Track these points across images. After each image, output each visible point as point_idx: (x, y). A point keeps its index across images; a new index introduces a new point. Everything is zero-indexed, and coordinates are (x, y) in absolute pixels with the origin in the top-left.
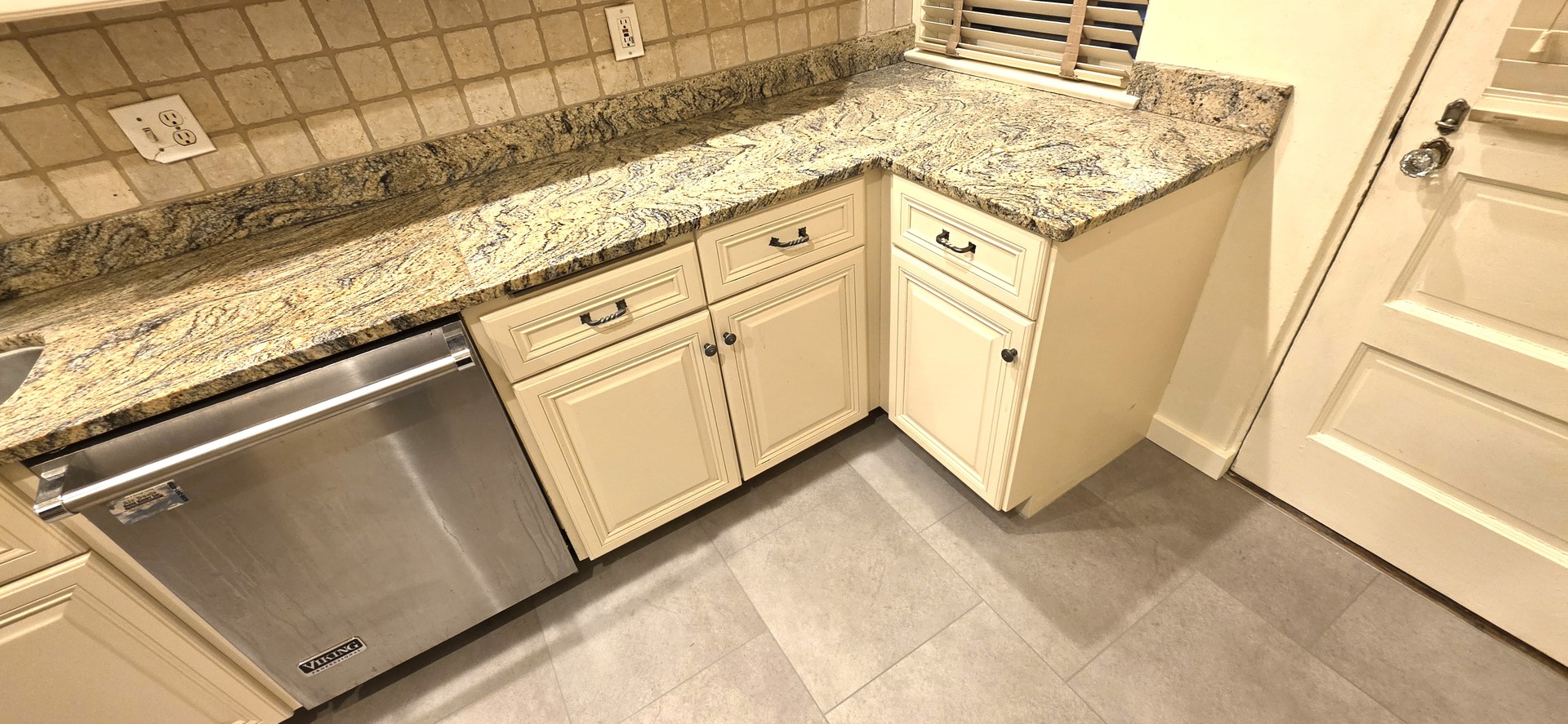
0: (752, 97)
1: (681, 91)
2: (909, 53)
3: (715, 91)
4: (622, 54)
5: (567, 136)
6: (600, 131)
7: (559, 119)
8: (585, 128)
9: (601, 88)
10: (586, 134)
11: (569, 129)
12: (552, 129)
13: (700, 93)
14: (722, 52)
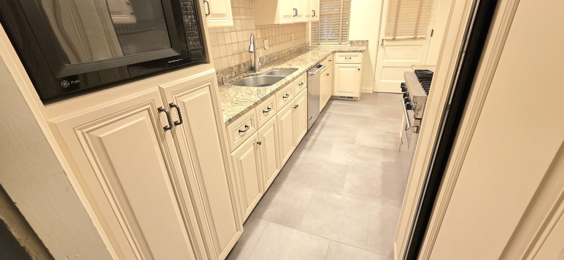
2: (310, 45)
4: (292, 41)
9: (291, 46)
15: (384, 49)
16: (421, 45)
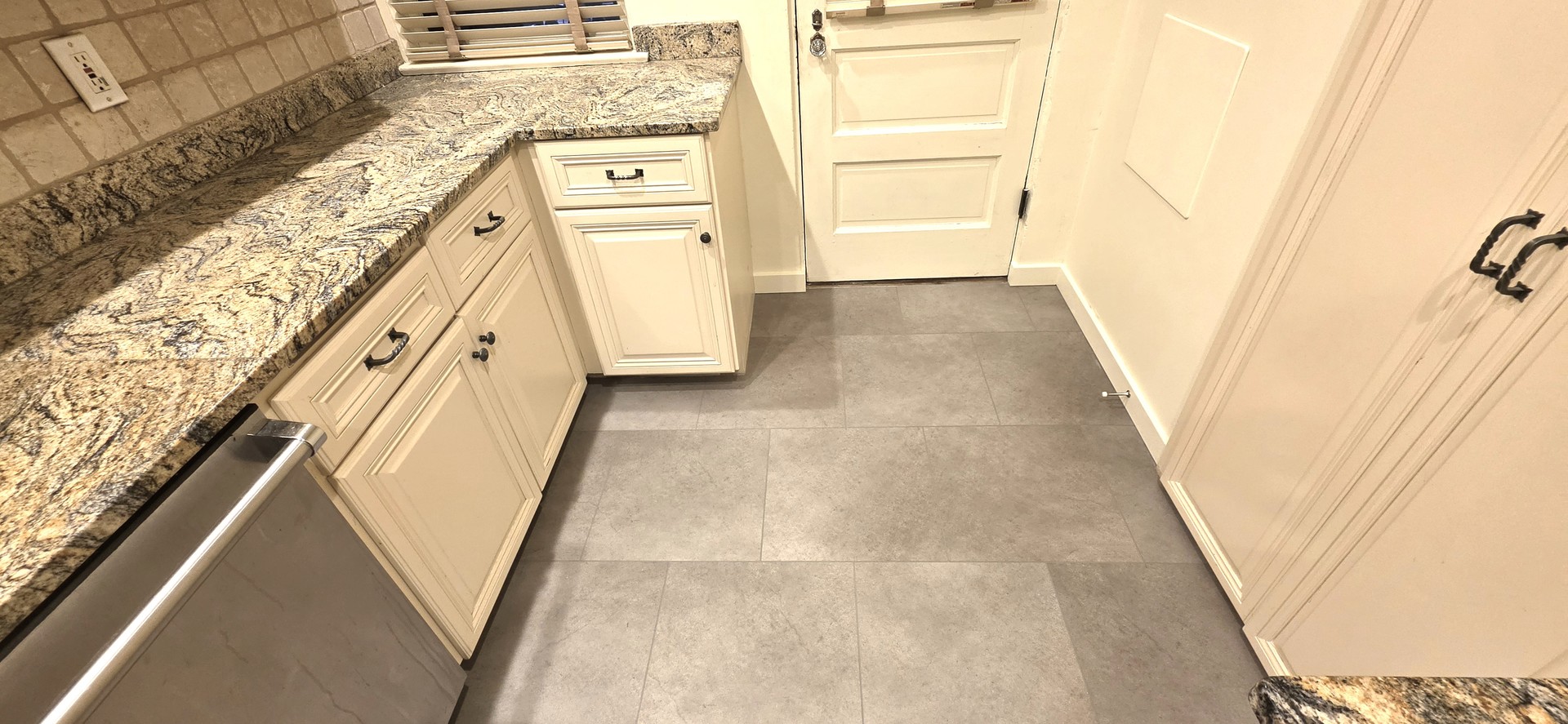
0: (280, 133)
1: (198, 138)
2: (401, 68)
3: (236, 132)
4: (97, 103)
5: (68, 226)
6: (115, 210)
7: (45, 204)
8: (90, 209)
9: (86, 153)
10: (96, 217)
11: (68, 217)
12: (40, 222)
13: (222, 138)
14: (223, 85)
15: (832, 70)
16: (1013, 42)
